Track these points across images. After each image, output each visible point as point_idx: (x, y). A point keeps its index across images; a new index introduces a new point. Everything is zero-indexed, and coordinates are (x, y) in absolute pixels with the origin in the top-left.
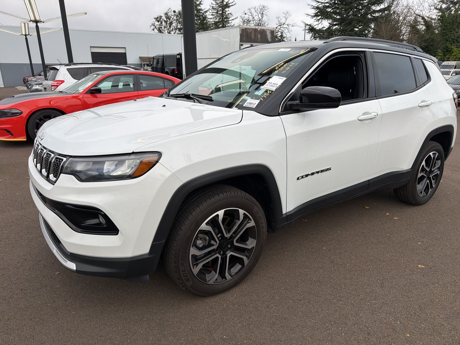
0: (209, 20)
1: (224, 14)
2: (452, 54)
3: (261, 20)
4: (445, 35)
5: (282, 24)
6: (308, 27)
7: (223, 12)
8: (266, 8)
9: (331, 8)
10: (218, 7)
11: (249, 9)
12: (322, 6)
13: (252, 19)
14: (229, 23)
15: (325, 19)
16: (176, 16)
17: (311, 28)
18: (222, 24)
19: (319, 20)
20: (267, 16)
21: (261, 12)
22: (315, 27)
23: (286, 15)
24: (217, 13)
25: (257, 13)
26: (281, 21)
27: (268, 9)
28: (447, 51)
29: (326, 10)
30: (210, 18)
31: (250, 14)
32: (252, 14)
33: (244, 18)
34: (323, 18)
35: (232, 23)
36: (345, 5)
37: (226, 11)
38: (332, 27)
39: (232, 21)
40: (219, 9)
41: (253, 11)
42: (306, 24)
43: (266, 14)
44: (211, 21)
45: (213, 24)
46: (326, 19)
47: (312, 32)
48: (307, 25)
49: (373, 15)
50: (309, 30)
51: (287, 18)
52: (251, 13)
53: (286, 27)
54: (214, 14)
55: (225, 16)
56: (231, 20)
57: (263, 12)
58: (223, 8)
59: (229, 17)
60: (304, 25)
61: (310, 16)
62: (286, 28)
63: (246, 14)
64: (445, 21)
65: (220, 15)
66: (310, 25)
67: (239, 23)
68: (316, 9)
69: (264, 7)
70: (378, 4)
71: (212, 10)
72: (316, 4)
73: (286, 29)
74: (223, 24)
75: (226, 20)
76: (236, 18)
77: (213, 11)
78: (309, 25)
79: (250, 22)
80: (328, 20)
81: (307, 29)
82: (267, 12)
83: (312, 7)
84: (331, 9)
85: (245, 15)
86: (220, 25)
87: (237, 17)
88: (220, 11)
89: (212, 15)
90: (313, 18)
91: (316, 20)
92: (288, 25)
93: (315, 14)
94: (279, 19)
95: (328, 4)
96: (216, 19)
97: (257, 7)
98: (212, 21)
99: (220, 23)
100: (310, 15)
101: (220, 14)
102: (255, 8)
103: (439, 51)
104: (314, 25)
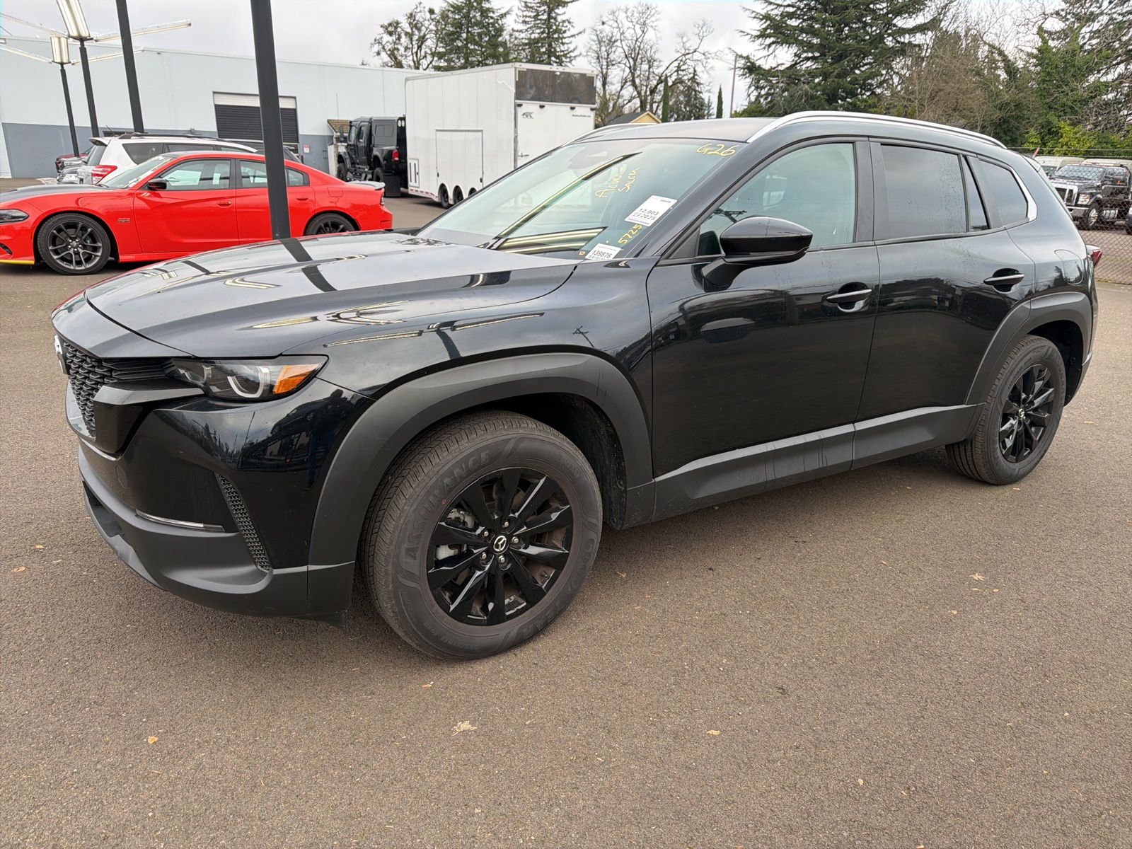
0: (517, 34)
1: (552, 20)
2: (1060, 141)
3: (641, 38)
4: (1046, 94)
5: (691, 52)
6: (741, 62)
7: (550, 17)
8: (653, 12)
9: (799, 19)
10: (538, 5)
11: (613, 13)
12: (779, 13)
13: (618, 37)
14: (563, 44)
15: (782, 45)
16: (434, 23)
17: (749, 64)
18: (547, 46)
19: (769, 46)
20: (655, 30)
21: (642, 20)
22: (758, 63)
23: (700, 28)
24: (536, 17)
25: (632, 22)
26: (688, 45)
27: (659, 14)
28: (1050, 132)
29: (785, 23)
30: (517, 31)
31: (615, 25)
32: (620, 24)
33: (601, 33)
34: (778, 43)
35: (571, 43)
36: (833, 12)
37: (558, 14)
38: (799, 63)
39: (571, 39)
40: (540, 9)
41: (622, 16)
42: (737, 55)
43: (654, 25)
44: (521, 37)
45: (526, 44)
46: (784, 45)
47: (751, 75)
48: (741, 56)
49: (899, 39)
50: (744, 69)
51: (703, 37)
52: (617, 22)
53: (699, 59)
54: (528, 19)
55: (554, 27)
56: (570, 37)
57: (645, 22)
58: (551, 6)
59: (564, 29)
60: (734, 58)
61: (749, 36)
62: (700, 61)
63: (603, 23)
64: (1047, 61)
65: (543, 24)
66: (747, 58)
67: (589, 43)
68: (762, 20)
69: (648, 9)
70: (910, 14)
71: (523, 11)
72: (764, 9)
73: (700, 64)
74: (550, 45)
75: (556, 36)
76: (581, 33)
77: (525, 13)
78: (744, 58)
79: (616, 44)
80: (788, 47)
81: (739, 68)
82: (657, 20)
83: (754, 15)
84: (801, 20)
85: (602, 27)
86: (542, 47)
87: (585, 30)
88: (543, 14)
89: (524, 22)
90: (754, 41)
91: (763, 46)
92: (704, 54)
93: (761, 32)
94: (685, 39)
95: (791, 10)
96: (531, 34)
97: (632, 8)
98: (522, 39)
99: (542, 44)
100: (748, 34)
101: (543, 22)
102: (627, 10)
103: (1032, 131)
104: (755, 59)
